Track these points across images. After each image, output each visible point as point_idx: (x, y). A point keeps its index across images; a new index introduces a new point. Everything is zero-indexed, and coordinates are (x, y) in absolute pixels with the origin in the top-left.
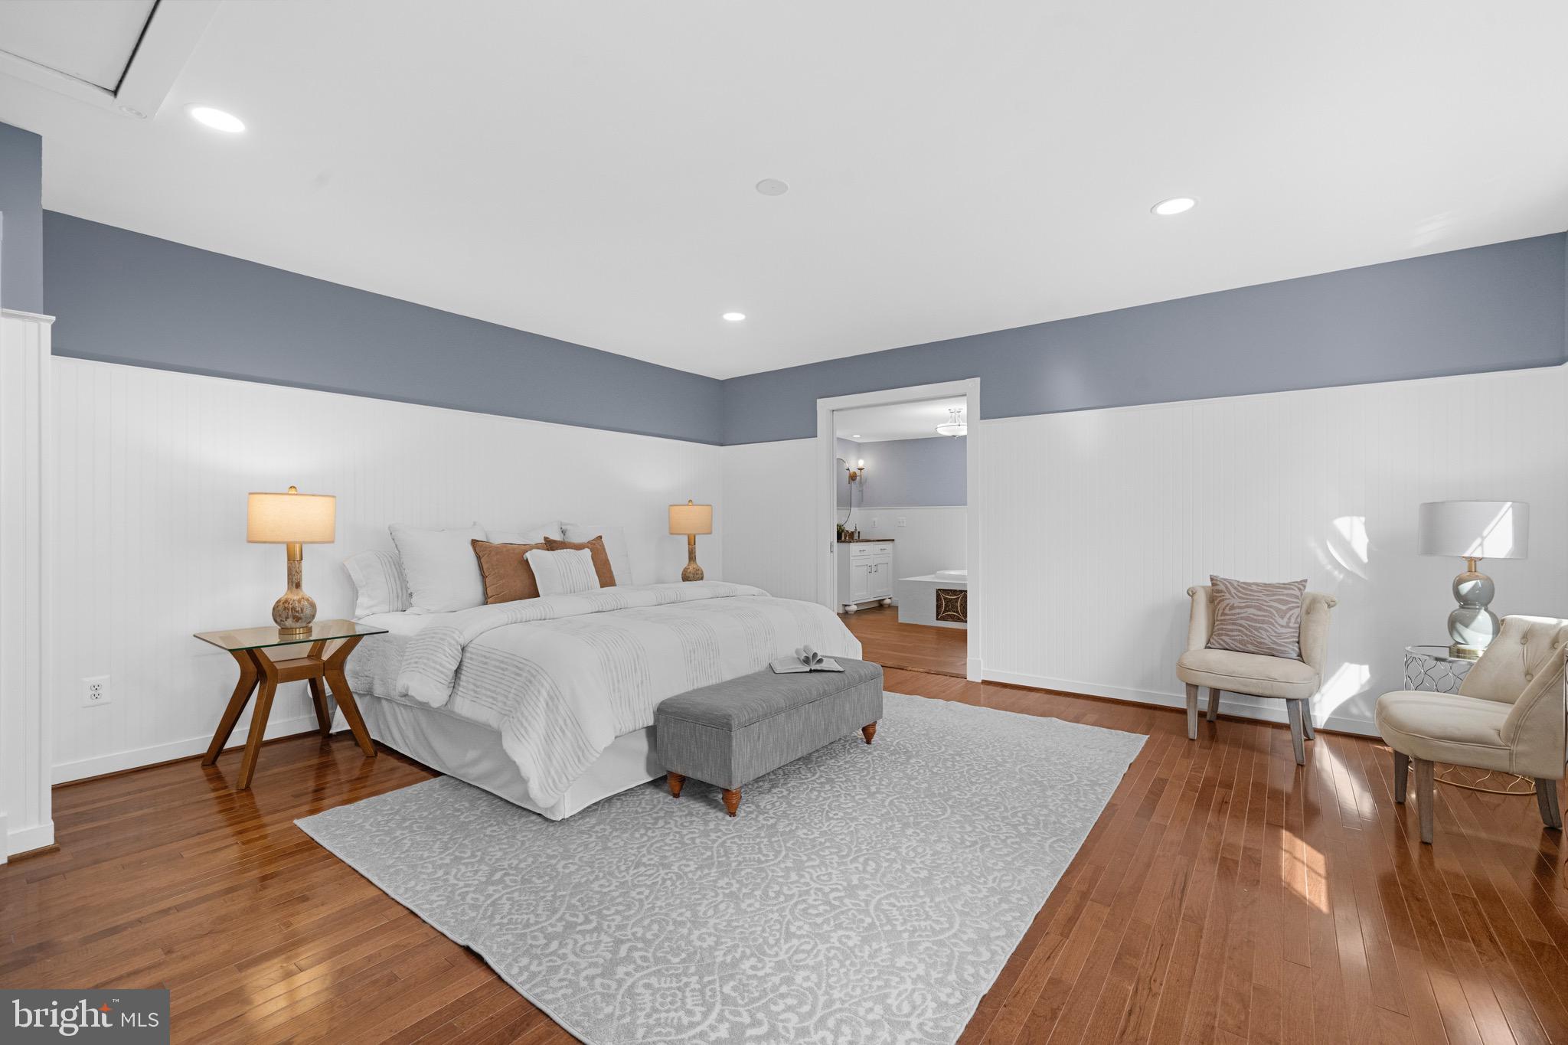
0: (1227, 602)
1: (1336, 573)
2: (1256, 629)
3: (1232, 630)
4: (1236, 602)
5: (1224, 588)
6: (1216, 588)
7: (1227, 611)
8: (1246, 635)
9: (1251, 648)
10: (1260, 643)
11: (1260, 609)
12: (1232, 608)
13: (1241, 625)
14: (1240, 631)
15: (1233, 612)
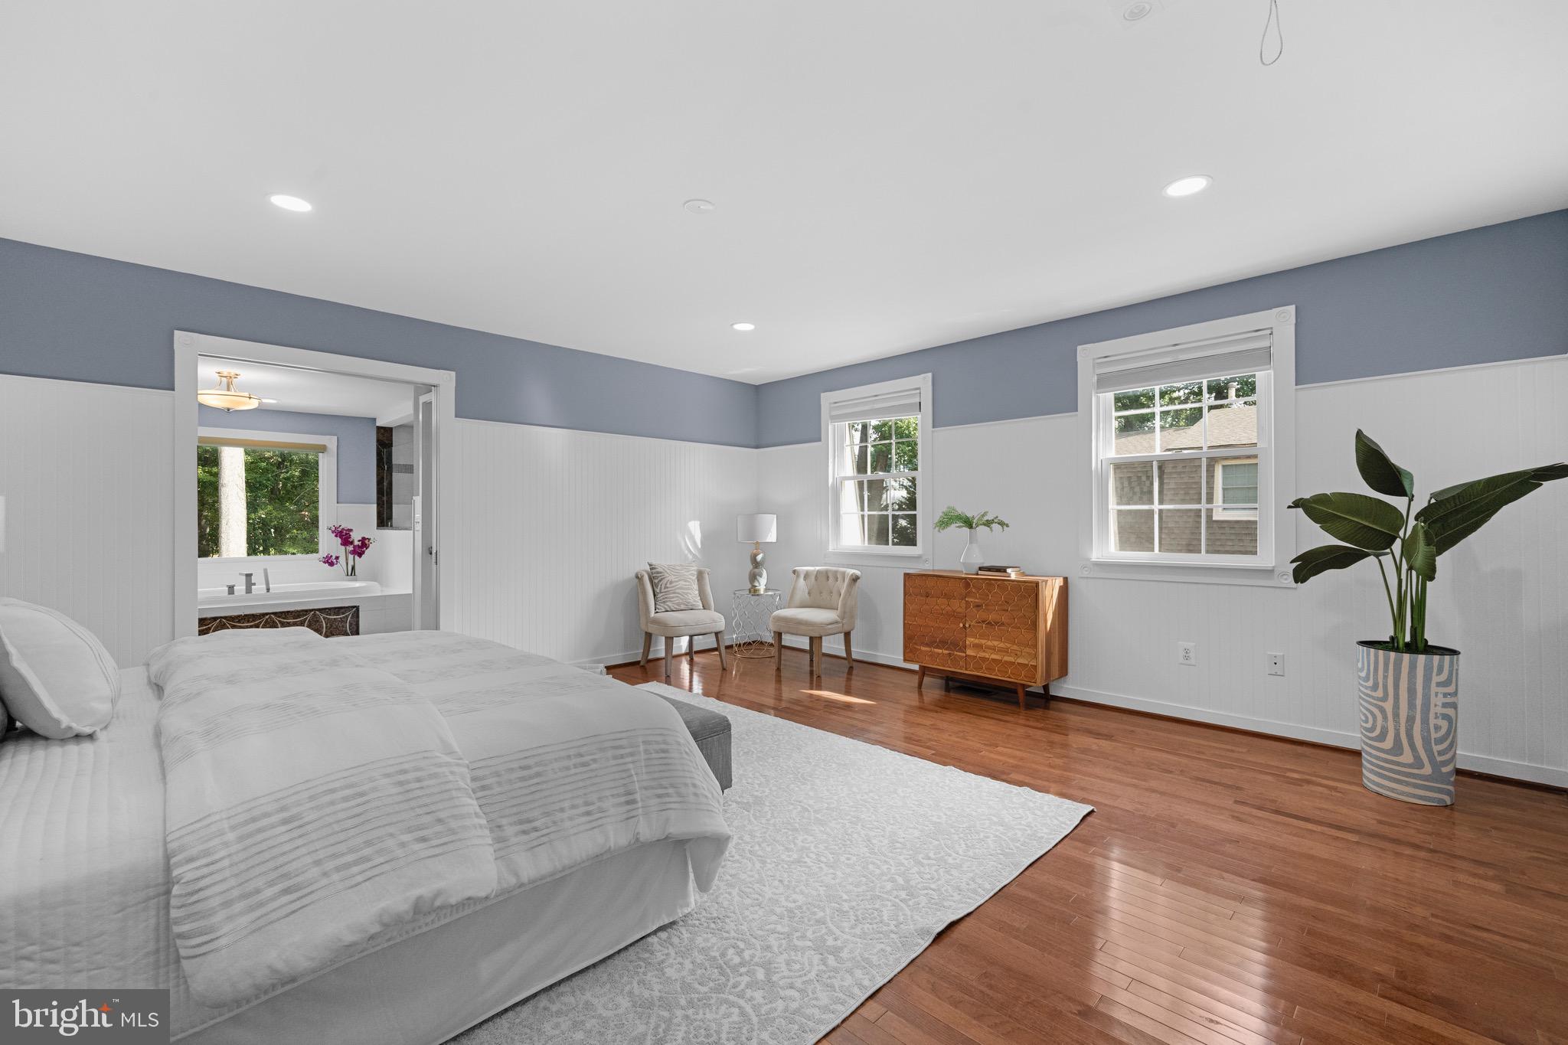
0: (667, 579)
1: (689, 555)
2: (686, 594)
3: (673, 597)
4: (672, 578)
5: (662, 570)
6: (654, 571)
7: (668, 585)
8: (682, 599)
9: (683, 607)
10: (689, 603)
11: (686, 581)
12: (671, 583)
13: (678, 593)
14: (677, 597)
15: (673, 585)
